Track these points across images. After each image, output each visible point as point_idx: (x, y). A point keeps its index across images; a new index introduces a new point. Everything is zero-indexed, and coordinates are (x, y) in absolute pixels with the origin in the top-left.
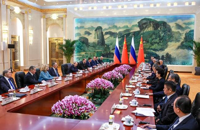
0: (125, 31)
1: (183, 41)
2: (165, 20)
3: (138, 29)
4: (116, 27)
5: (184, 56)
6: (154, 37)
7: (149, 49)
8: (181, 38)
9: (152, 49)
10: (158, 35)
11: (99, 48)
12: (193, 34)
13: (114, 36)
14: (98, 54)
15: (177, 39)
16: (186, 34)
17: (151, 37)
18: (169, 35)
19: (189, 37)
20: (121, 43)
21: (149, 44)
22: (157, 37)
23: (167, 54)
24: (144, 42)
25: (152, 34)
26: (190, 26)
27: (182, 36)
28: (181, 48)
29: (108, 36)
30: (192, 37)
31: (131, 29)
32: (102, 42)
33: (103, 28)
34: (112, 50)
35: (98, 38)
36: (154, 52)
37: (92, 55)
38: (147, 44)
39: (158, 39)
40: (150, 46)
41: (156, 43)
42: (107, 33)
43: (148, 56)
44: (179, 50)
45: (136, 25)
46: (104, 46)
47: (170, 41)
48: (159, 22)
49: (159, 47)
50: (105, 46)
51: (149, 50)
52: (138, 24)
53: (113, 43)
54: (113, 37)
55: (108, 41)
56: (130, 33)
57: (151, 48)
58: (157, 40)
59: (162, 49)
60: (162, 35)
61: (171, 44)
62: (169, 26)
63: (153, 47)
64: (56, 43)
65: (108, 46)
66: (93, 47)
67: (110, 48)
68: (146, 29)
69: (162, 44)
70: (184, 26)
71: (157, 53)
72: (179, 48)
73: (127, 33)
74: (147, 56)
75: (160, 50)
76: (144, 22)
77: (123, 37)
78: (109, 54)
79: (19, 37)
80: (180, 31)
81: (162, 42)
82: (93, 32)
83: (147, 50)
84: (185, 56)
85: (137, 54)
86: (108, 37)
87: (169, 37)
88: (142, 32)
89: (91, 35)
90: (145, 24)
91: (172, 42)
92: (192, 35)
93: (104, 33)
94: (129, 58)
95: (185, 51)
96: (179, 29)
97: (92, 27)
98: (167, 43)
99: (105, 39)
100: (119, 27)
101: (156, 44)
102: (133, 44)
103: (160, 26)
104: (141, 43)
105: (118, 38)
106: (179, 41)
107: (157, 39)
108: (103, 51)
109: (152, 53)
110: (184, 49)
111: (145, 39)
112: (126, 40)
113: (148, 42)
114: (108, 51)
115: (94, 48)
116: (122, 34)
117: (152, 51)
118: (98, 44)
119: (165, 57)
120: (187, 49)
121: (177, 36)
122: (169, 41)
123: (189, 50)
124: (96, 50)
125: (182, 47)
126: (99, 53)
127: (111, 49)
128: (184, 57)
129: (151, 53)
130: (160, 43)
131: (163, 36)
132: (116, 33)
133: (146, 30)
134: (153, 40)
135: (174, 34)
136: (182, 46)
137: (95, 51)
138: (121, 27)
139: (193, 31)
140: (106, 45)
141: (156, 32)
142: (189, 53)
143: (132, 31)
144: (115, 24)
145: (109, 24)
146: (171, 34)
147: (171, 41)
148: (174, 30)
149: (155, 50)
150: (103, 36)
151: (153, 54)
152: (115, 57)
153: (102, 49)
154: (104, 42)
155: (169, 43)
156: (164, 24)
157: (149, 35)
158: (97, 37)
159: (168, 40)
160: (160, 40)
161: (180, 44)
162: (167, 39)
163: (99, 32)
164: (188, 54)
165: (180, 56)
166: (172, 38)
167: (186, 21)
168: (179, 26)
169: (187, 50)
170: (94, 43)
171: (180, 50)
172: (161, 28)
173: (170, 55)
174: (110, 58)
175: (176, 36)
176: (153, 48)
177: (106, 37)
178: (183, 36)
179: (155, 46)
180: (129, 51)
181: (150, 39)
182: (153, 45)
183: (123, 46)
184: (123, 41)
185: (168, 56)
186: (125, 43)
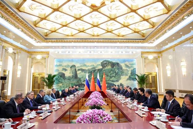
0: (92, 68)
1: (130, 75)
2: (118, 62)
3: (101, 67)
6: (112, 72)
7: (109, 80)
9: (111, 81)
10: (114, 71)
11: (73, 80)
12: (136, 71)
15: (126, 74)
18: (121, 71)
19: (133, 72)
20: (89, 77)
21: (109, 78)
22: (114, 73)
24: (106, 76)
26: (133, 66)
29: (80, 72)
31: (96, 67)
33: (77, 66)
34: (83, 81)
35: (72, 73)
36: (112, 82)
37: (68, 86)
38: (108, 77)
42: (79, 70)
45: (99, 65)
46: (77, 79)
48: (115, 63)
49: (115, 79)
51: (109, 82)
52: (101, 64)
53: (83, 76)
54: (83, 72)
55: (80, 75)
56: (96, 70)
57: (110, 80)
58: (114, 75)
59: (117, 81)
60: (117, 71)
62: (121, 65)
63: (111, 79)
64: (38, 77)
66: (69, 79)
67: (81, 80)
68: (106, 67)
69: (117, 77)
70: (130, 66)
71: (115, 83)
72: (128, 79)
73: (93, 70)
74: (107, 85)
75: (116, 81)
76: (105, 62)
77: (91, 73)
79: (9, 71)
80: (127, 68)
82: (69, 69)
85: (101, 85)
88: (104, 69)
89: (67, 71)
90: (105, 64)
93: (77, 70)
94: (96, 87)
96: (127, 67)
97: (68, 65)
99: (78, 74)
100: (88, 66)
101: (114, 77)
102: (98, 77)
103: (115, 66)
104: (104, 76)
105: (88, 73)
106: (127, 75)
108: (76, 83)
110: (131, 80)
111: (106, 74)
112: (93, 75)
113: (108, 76)
114: (80, 83)
115: (69, 81)
116: (90, 70)
117: (111, 82)
118: (72, 78)
123: (134, 81)
124: (71, 82)
127: (82, 81)
132: (86, 70)
133: (106, 68)
138: (89, 65)
139: (135, 69)
140: (79, 78)
141: (113, 69)
142: (134, 83)
143: (97, 69)
144: (85, 64)
145: (80, 64)
146: (123, 70)
147: (123, 76)
148: (124, 68)
150: (76, 71)
151: (111, 84)
152: (86, 86)
153: (75, 81)
154: (77, 76)
155: (121, 77)
156: (118, 64)
157: (108, 71)
160: (116, 74)
161: (128, 77)
162: (120, 74)
163: (73, 69)
166: (123, 73)
167: (131, 63)
168: (127, 66)
170: (69, 77)
171: (129, 81)
172: (116, 67)
173: (123, 84)
175: (125, 72)
177: (78, 72)
178: (130, 72)
179: (113, 79)
180: (96, 83)
181: (109, 74)
182: (111, 78)
183: (91, 79)
184: (92, 75)
185: (121, 85)
186: (92, 76)
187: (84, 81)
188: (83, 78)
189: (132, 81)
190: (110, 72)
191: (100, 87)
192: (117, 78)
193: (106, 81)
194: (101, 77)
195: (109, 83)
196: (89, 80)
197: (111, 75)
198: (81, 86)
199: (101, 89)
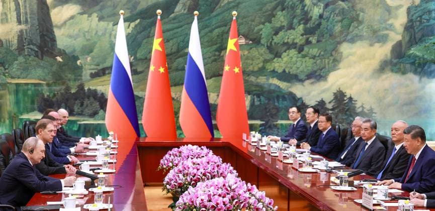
1: (399, 38)
5: (406, 104)
6: (281, 18)
7: (262, 71)
8: (391, 27)
9: (274, 73)
10: (298, 11)
11: (26, 70)
13: (101, 10)
15: (375, 32)
16: (409, 10)
17: (270, 22)
18: (343, 12)
19: (420, 21)
20: (134, 44)
21: (260, 53)
22: (295, 21)
23: (339, 96)
24: (242, 41)
25: (275, 8)
27: (396, 17)
28: (392, 71)
32: (41, 39)
34: (94, 76)
35: (19, 22)
36: (283, 85)
38: (255, 52)
39: (301, 27)
40: (266, 61)
41: (289, 49)
43: (257, 103)
44: (384, 76)
46: (54, 57)
47: (349, 37)
49: (303, 65)
50: (59, 59)
51: (262, 80)
53: (95, 43)
54: (95, 15)
55: (70, 36)
57: (270, 67)
58: (296, 35)
59: (317, 76)
60: (316, 12)
61: (354, 50)
63: (279, 65)
65: (71, 59)
67: (80, 68)
69: (315, 51)
71: (298, 90)
72: (384, 67)
74: (252, 104)
75: (309, 77)
77: (143, 18)
78: (76, 96)
81: (318, 41)
83: (253, 79)
84: (410, 103)
85: (212, 98)
86: (72, 17)
87: (345, 22)
91: (359, 43)
94: (176, 114)
95: (408, 82)
98: (335, 49)
99: (59, 27)
101: (293, 52)
102: (195, 50)
104: (231, 45)
105: (125, 21)
106: (383, 39)
107: (294, 29)
108: (48, 85)
109: (274, 91)
110: (404, 73)
111: (244, 29)
112: (163, 32)
113: (256, 41)
114: (71, 84)
117: (275, 81)
118: (20, 49)
119: (330, 106)
120: (415, 72)
121: (377, 18)
122: (344, 41)
123: (424, 79)
124: (9, 80)
125: (395, 65)
126: (25, 94)
127: (86, 73)
128: (405, 108)
129: (270, 92)
130: (306, 49)
131: (321, 16)
134: (276, 33)
135: (362, 10)
136: (395, 61)
137: (4, 86)
140: (62, 53)
142: (423, 88)
146: (353, 7)
147: (352, 41)
149: (287, 77)
150: (44, 10)
151: (278, 97)
152: (113, 108)
153: (39, 72)
154: (53, 40)
155: (345, 48)
157: (261, 10)
158: (14, 14)
159: (341, 32)
160: (309, 32)
161: (389, 55)
162: (338, 28)
164: (421, 93)
165: (390, 105)
166: (355, 24)
169: (416, 78)
171: (391, 79)
173: (351, 99)
174: (81, 114)
176: (280, 71)
178: (400, 20)
179: (288, 61)
180: (179, 84)
181: (265, 30)
182: (278, 55)
183: (147, 60)
184: (150, 37)
185: (342, 101)
186: (156, 44)
187: (101, 73)
188: (95, 50)
189: (412, 79)
190: (270, 17)
191: (207, 111)
192: (314, 57)
193: (244, 72)
195: (257, 85)
196: (131, 65)
197: (276, 39)
198: (76, 109)
199: (212, 128)
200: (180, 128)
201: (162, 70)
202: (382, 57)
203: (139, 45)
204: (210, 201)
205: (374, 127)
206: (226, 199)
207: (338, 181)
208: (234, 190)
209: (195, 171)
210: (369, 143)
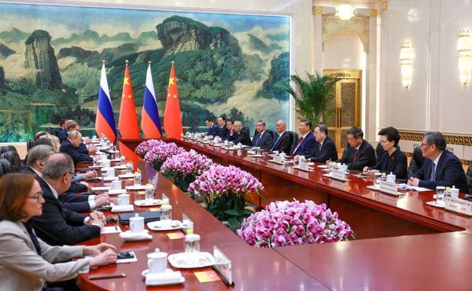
0: (121, 48)
1: (267, 78)
2: (226, 26)
3: (157, 45)
4: (94, 35)
5: (271, 116)
6: (199, 66)
7: (189, 97)
8: (263, 72)
9: (196, 99)
10: (210, 62)
11: (42, 97)
12: (288, 63)
13: (89, 60)
14: (39, 113)
15: (253, 74)
16: (272, 62)
17: (193, 68)
18: (235, 62)
19: (279, 69)
20: (113, 80)
21: (188, 86)
22: (208, 68)
23: (234, 111)
24: (177, 80)
25: (196, 60)
26: (280, 44)
27: (265, 66)
28: (264, 97)
29: (70, 60)
30: (285, 69)
31: (139, 44)
32: (52, 78)
33: (55, 36)
34: (86, 101)
35: (37, 68)
36: (201, 105)
37: (20, 118)
38: (184, 86)
39: (211, 71)
40: (191, 91)
41: (205, 84)
42: (65, 53)
43: (186, 116)
44: (259, 100)
45: (151, 34)
46: (60, 89)
47: (239, 78)
48: (211, 28)
49: (212, 93)
50: (64, 90)
51: (189, 102)
52: (156, 31)
53: (86, 80)
54: (86, 63)
55: (70, 76)
56: (136, 55)
57: (194, 95)
58: (208, 76)
59: (221, 100)
60: (220, 62)
61: (242, 85)
62: (235, 39)
63: (199, 94)
65: (71, 91)
66: (22, 92)
67: (77, 96)
68: (179, 46)
69: (219, 85)
70: (268, 42)
71: (211, 108)
72: (259, 95)
73: (128, 53)
74: (184, 117)
75: (217, 100)
76: (174, 25)
77: (116, 66)
78: (75, 113)
80: (259, 53)
81: (222, 80)
82: (20, 47)
83: (184, 102)
85: (160, 113)
86: (71, 65)
88: (169, 53)
89: (11, 57)
90: (175, 31)
91: (245, 80)
92: (286, 64)
93: (57, 53)
95: (272, 103)
96: (257, 48)
97: (16, 30)
98: (231, 84)
99: (64, 71)
100: (105, 36)
101: (207, 86)
102: (149, 84)
103: (214, 40)
104: (171, 81)
105: (106, 67)
106: (258, 79)
107: (207, 72)
108: (57, 106)
109: (196, 109)
110: (270, 98)
111: (178, 72)
113: (185, 80)
114: (72, 106)
115: (25, 97)
116: (112, 56)
117: (197, 103)
118: (38, 84)
120: (276, 97)
121: (255, 66)
122: (237, 79)
123: (281, 101)
124: (31, 104)
125: (265, 93)
126: (42, 113)
127: (81, 99)
128: (271, 118)
129: (194, 110)
130: (214, 84)
131: (223, 65)
132: (96, 52)
133: (179, 49)
134: (197, 75)
135: (246, 62)
136: (265, 91)
137: (28, 107)
138: (110, 35)
139: (286, 55)
140: (65, 87)
141: (205, 54)
142: (280, 107)
143: (141, 49)
144: (92, 28)
145: (71, 27)
146: (241, 60)
147: (241, 79)
148: (246, 50)
149: (203, 100)
150: (53, 60)
151: (199, 113)
153: (51, 98)
154: (60, 78)
155: (237, 84)
156: (223, 34)
157: (187, 61)
158: (33, 63)
159: (235, 74)
160: (216, 74)
161: (262, 87)
162: (232, 72)
163: (39, 48)
164: (279, 109)
165: (263, 116)
166: (242, 69)
167: (273, 31)
168: (257, 43)
170: (24, 80)
171: (263, 101)
172: (216, 45)
173: (241, 113)
175: (251, 65)
176: (200, 97)
177: (63, 63)
178: (267, 68)
179: (202, 92)
180: (140, 105)
181: (191, 73)
182: (198, 88)
185: (236, 115)
186: (126, 81)
187: (91, 99)
188: (87, 85)
189: (275, 100)
190: (193, 66)
191: (158, 121)
192: (219, 89)
193: (180, 99)
194: (161, 82)
195: (188, 106)
196: (110, 94)
197: (197, 78)
199: (161, 131)
200: (141, 132)
201: (130, 97)
202: (258, 89)
203: (114, 82)
204: (182, 165)
205: (264, 124)
206: (192, 164)
207: (254, 152)
208: (195, 159)
209: (163, 152)
210: (262, 134)
